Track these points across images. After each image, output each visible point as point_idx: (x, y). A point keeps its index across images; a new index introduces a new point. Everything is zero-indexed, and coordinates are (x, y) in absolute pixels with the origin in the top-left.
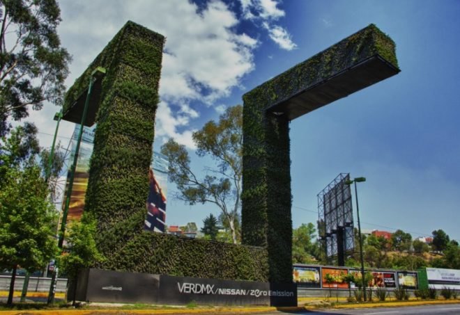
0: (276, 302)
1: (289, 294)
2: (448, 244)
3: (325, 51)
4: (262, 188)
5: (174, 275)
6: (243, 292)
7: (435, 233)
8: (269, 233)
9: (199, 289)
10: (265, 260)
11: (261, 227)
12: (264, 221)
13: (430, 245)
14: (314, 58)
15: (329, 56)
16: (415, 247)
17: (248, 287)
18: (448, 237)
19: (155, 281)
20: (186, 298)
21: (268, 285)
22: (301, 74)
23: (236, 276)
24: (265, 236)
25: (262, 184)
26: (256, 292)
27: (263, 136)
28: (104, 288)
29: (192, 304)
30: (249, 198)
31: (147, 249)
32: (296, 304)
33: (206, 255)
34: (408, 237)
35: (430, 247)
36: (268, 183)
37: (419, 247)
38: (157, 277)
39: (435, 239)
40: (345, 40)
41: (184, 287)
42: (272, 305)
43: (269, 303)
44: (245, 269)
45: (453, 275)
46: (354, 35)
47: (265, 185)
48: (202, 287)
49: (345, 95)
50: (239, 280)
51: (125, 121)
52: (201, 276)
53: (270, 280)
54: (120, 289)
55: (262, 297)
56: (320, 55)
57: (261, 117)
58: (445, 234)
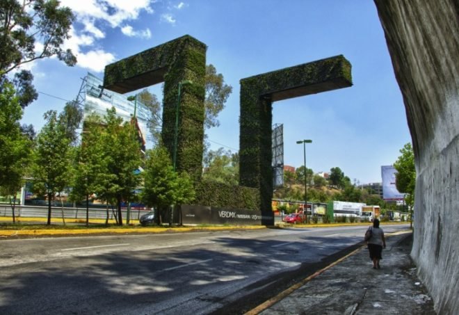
0: (264, 222)
1: (270, 218)
2: (342, 180)
3: (307, 64)
4: (256, 150)
5: (217, 206)
6: (248, 217)
7: (332, 170)
8: (261, 179)
9: (228, 215)
10: (259, 196)
11: (256, 176)
12: (257, 172)
13: (327, 180)
14: (299, 66)
15: (310, 68)
16: (315, 181)
17: (251, 214)
18: (343, 174)
19: (208, 210)
20: (223, 221)
21: (260, 212)
22: (289, 76)
23: (245, 207)
24: (258, 181)
25: (256, 147)
26: (255, 217)
27: (258, 113)
28: (187, 215)
29: (227, 223)
30: (246, 155)
31: (204, 191)
32: (273, 224)
33: (231, 194)
34: (311, 172)
35: (327, 182)
36: (260, 147)
37: (319, 182)
38: (209, 208)
39: (332, 175)
40: (322, 61)
41: (223, 214)
42: (263, 224)
43: (260, 223)
44: (249, 202)
45: (350, 206)
46: (329, 58)
47: (259, 148)
48: (230, 213)
49: (315, 93)
50: (246, 209)
51: (190, 109)
52: (229, 207)
53: (261, 209)
54: (194, 216)
55: (258, 220)
56: (303, 66)
57: (256, 100)
58: (340, 171)
